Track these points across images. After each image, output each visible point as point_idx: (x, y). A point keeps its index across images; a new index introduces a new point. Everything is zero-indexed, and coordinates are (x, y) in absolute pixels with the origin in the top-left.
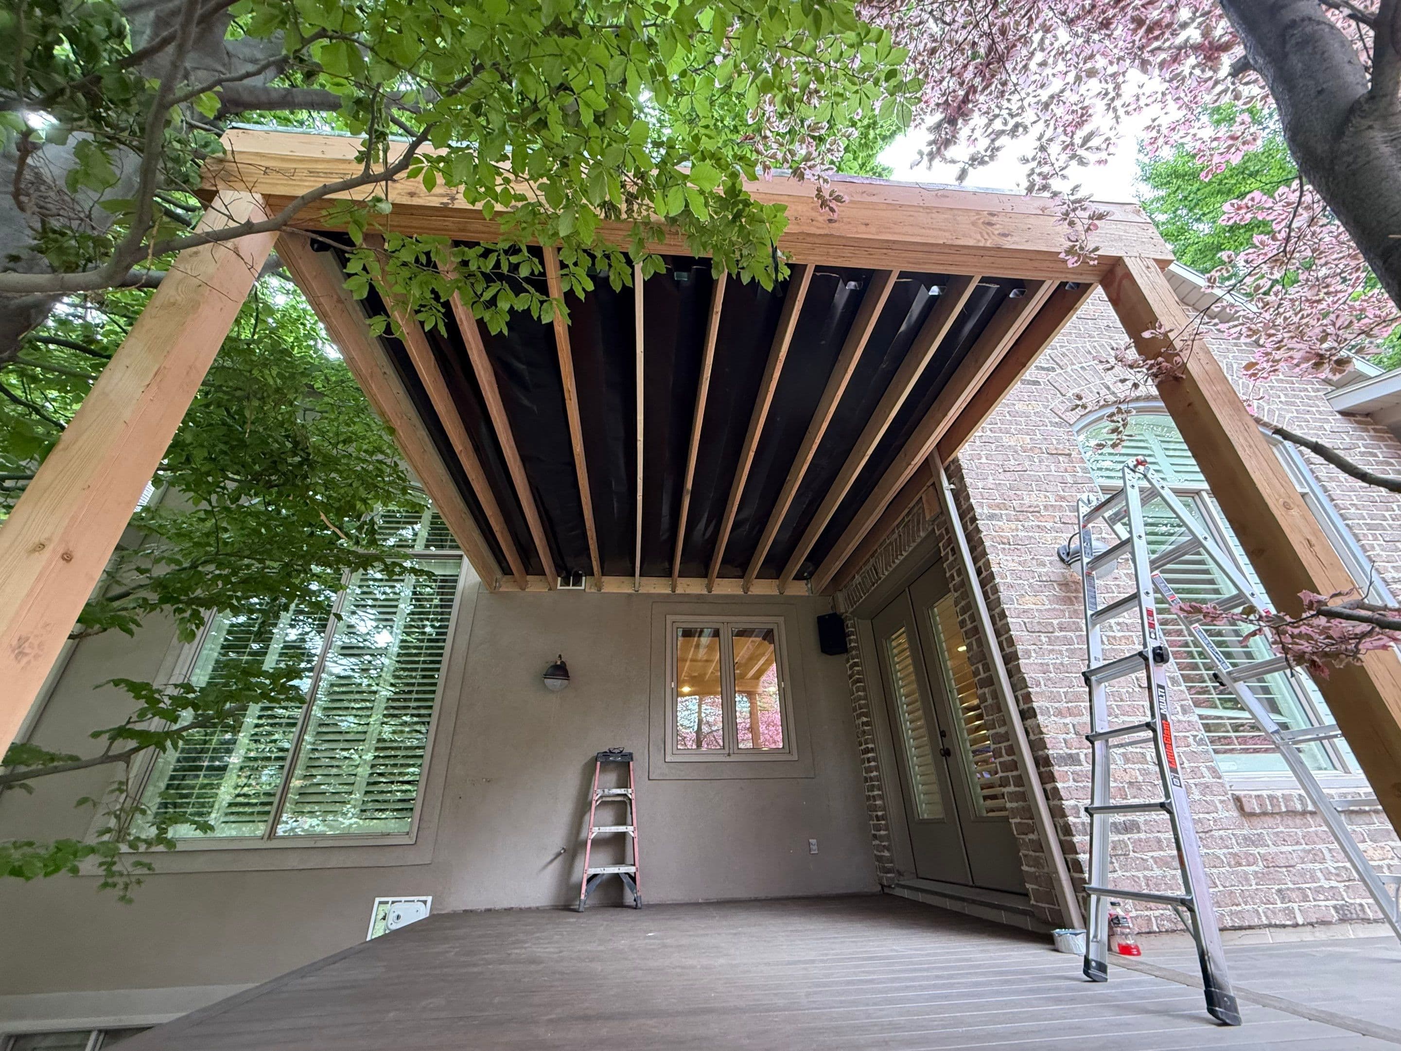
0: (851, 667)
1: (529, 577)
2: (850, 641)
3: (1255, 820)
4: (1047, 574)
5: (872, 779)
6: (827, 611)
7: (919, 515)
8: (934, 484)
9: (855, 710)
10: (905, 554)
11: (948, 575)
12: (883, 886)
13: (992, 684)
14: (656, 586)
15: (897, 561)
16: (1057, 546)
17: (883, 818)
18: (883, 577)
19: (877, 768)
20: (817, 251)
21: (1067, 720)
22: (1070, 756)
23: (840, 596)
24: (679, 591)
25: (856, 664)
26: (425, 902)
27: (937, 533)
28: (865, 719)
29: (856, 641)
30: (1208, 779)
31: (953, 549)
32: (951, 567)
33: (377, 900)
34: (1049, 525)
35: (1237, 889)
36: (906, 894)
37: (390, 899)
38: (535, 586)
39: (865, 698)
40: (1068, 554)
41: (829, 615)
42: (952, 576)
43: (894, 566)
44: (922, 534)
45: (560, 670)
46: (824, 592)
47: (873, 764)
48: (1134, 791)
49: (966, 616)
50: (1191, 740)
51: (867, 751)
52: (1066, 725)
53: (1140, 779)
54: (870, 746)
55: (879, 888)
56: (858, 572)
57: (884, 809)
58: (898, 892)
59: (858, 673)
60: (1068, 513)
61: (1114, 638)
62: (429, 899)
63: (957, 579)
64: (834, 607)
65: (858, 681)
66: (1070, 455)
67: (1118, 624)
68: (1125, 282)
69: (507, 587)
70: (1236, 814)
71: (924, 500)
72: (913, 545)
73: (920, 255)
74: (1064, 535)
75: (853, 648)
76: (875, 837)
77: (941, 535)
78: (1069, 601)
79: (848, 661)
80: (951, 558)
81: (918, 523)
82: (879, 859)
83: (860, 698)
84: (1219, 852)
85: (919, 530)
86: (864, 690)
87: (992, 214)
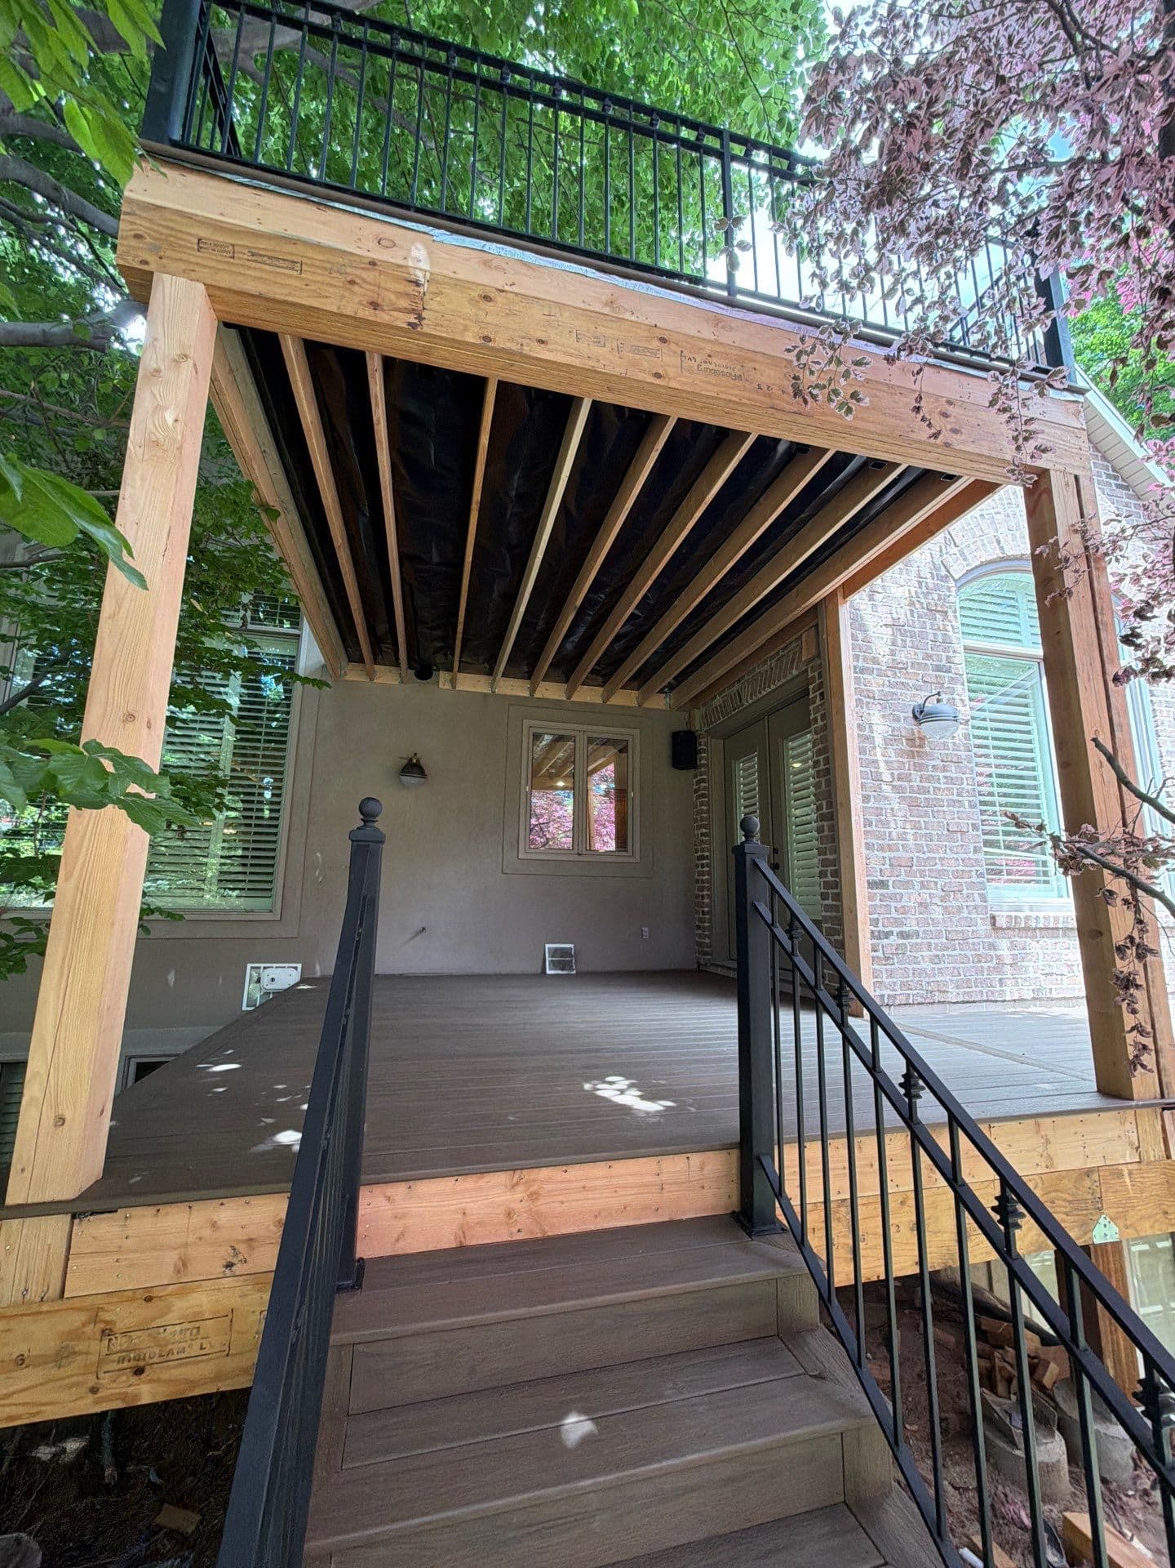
0: (699, 782)
1: (377, 667)
2: (701, 758)
3: (1000, 932)
4: (899, 730)
5: (703, 882)
6: (683, 727)
7: (795, 653)
8: (817, 626)
9: (696, 820)
10: (773, 687)
11: (812, 717)
12: (699, 965)
13: (832, 819)
14: (515, 688)
15: (764, 693)
16: (914, 703)
17: (708, 913)
18: (746, 704)
19: (709, 873)
20: (781, 426)
21: (886, 855)
22: (882, 882)
23: (698, 714)
24: (537, 695)
25: (703, 781)
26: (296, 968)
27: (810, 675)
28: (704, 831)
29: (707, 759)
30: (978, 902)
31: (822, 694)
32: (817, 710)
33: (249, 966)
34: (911, 683)
35: (973, 978)
36: (719, 971)
37: (262, 965)
38: (386, 677)
39: (708, 812)
40: (922, 712)
41: (684, 732)
42: (816, 720)
43: (759, 696)
44: (795, 672)
45: (413, 768)
46: (681, 708)
47: (706, 869)
48: (922, 909)
49: (821, 758)
50: (974, 873)
51: (703, 857)
52: (884, 858)
53: (929, 901)
54: (706, 854)
55: (696, 966)
56: (720, 694)
57: (710, 907)
58: (712, 969)
59: (704, 789)
60: (931, 672)
61: (939, 789)
62: (299, 966)
63: (820, 723)
64: (690, 722)
65: (703, 796)
66: (946, 613)
67: (945, 777)
68: (1044, 496)
69: (354, 674)
70: (989, 927)
71: (804, 638)
72: (783, 681)
73: (876, 443)
74: (922, 693)
75: (704, 765)
76: (699, 927)
77: (813, 677)
78: (911, 755)
79: (695, 777)
80: (818, 702)
81: (792, 662)
82: (699, 944)
83: (703, 811)
84: (969, 953)
85: (792, 667)
86: (708, 804)
87: (950, 403)
